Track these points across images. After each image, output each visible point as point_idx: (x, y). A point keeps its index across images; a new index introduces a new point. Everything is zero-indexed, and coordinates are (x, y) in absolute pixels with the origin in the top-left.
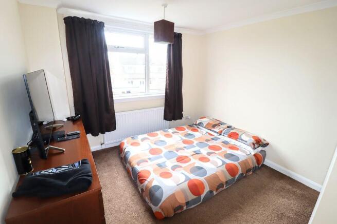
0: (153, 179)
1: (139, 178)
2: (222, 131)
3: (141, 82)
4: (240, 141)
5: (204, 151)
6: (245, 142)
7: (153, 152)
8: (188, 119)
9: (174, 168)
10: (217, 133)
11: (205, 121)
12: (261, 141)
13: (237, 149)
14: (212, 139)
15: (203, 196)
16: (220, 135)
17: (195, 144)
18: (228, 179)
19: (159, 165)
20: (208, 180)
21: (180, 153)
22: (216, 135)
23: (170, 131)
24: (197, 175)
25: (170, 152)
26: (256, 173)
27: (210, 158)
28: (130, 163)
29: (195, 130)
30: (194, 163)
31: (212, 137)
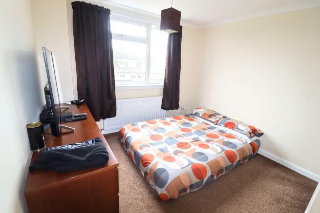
0: (158, 162)
1: (142, 161)
2: (218, 121)
3: (132, 76)
4: (237, 130)
5: (203, 139)
6: (241, 132)
7: (153, 137)
8: (184, 109)
9: (176, 153)
10: (214, 122)
11: (201, 112)
12: (256, 130)
13: (234, 138)
14: (208, 128)
15: (205, 180)
16: (216, 124)
17: (193, 132)
18: (227, 165)
19: (162, 150)
20: (210, 164)
21: (180, 140)
22: (212, 124)
23: (168, 120)
24: (199, 160)
25: (170, 138)
26: (252, 161)
27: (210, 144)
28: (132, 148)
29: (192, 120)
30: (195, 149)
31: (209, 126)
